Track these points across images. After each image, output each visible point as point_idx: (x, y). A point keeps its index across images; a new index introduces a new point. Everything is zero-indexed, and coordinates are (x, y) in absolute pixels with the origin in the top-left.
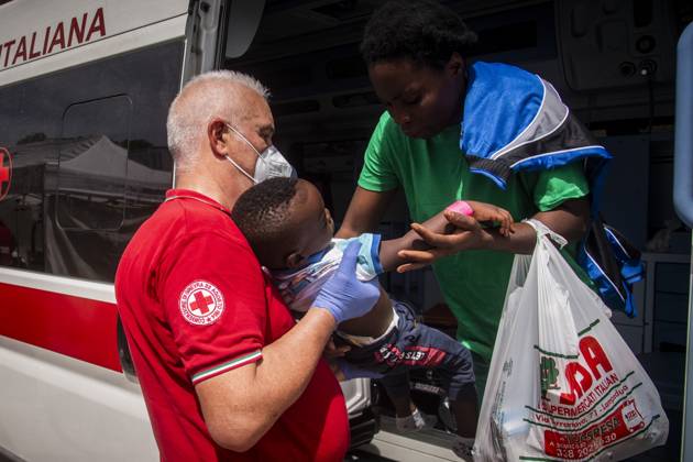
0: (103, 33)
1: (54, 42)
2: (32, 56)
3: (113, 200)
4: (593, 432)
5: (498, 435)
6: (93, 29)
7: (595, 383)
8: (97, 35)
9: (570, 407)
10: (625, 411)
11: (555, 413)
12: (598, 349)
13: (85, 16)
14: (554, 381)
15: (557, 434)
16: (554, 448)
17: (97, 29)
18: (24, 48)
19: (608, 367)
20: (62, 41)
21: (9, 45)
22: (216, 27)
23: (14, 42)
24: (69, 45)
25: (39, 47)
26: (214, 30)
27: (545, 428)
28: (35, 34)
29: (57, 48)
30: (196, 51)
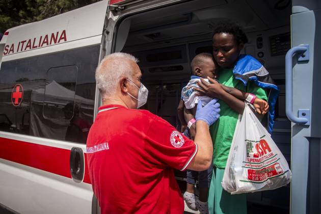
0: (65, 40)
1: (44, 42)
2: (34, 47)
3: (57, 106)
4: (264, 170)
5: (232, 173)
6: (61, 38)
7: (265, 155)
8: (63, 41)
9: (257, 158)
10: (276, 166)
11: (252, 162)
12: (266, 144)
13: (58, 33)
14: (251, 150)
15: (253, 170)
16: (251, 176)
17: (63, 38)
18: (30, 44)
19: (270, 150)
20: (47, 42)
21: (23, 42)
22: (112, 41)
23: (25, 41)
24: (50, 44)
25: (37, 44)
26: (111, 42)
27: (248, 169)
28: (35, 39)
29: (45, 45)
30: (104, 50)
